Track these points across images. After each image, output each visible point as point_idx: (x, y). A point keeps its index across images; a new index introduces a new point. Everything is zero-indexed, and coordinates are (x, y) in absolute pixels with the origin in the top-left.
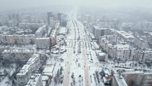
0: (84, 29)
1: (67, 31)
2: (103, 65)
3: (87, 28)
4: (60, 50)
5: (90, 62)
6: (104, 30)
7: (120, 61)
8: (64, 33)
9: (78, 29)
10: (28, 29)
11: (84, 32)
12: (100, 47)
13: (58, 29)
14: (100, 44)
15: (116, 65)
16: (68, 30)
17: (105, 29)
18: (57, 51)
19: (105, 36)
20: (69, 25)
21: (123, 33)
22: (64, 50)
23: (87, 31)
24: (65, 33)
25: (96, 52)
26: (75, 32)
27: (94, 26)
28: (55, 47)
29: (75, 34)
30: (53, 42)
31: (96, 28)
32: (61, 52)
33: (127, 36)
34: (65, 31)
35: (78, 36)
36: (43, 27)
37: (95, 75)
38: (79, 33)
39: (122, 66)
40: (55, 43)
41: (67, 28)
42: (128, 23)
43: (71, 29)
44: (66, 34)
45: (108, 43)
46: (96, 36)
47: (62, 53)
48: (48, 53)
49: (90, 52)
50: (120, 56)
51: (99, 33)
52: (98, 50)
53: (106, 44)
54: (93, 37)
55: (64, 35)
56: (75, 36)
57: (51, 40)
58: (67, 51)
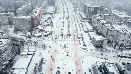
0: (74, 8)
1: (54, 10)
2: (101, 54)
3: (76, 7)
4: (44, 32)
5: (83, 48)
6: (97, 8)
7: (122, 48)
8: (51, 12)
9: (67, 8)
10: (11, 7)
11: (74, 11)
12: (93, 28)
13: (44, 8)
14: (93, 24)
15: (120, 53)
16: (56, 9)
17: (98, 6)
18: (40, 34)
19: (99, 15)
20: (58, 4)
21: (115, 12)
22: (50, 32)
23: (77, 10)
24: (53, 12)
25: (89, 34)
26: (64, 11)
27: (86, 4)
28: (38, 29)
29: (64, 13)
30: (35, 21)
31: (88, 5)
32: (44, 34)
33: (121, 16)
34: (52, 10)
35: (67, 15)
36: (27, 5)
37: (92, 71)
38: (68, 12)
39: (128, 56)
40: (38, 23)
41: (55, 7)
42: (118, 3)
43: (59, 8)
44: (54, 14)
45: (106, 24)
46: (88, 15)
47: (46, 36)
48: (28, 36)
49: (82, 35)
50: (123, 41)
51: (92, 12)
52: (91, 31)
53: (103, 24)
54: (84, 17)
55: (51, 14)
56: (64, 15)
57: (32, 19)
58: (53, 33)
